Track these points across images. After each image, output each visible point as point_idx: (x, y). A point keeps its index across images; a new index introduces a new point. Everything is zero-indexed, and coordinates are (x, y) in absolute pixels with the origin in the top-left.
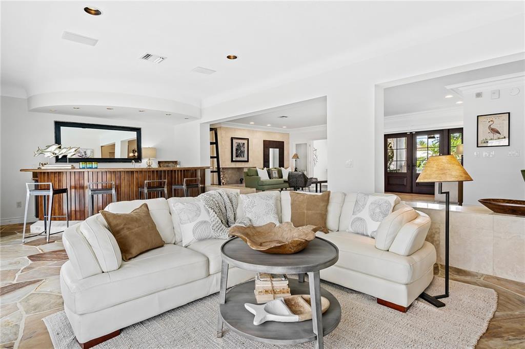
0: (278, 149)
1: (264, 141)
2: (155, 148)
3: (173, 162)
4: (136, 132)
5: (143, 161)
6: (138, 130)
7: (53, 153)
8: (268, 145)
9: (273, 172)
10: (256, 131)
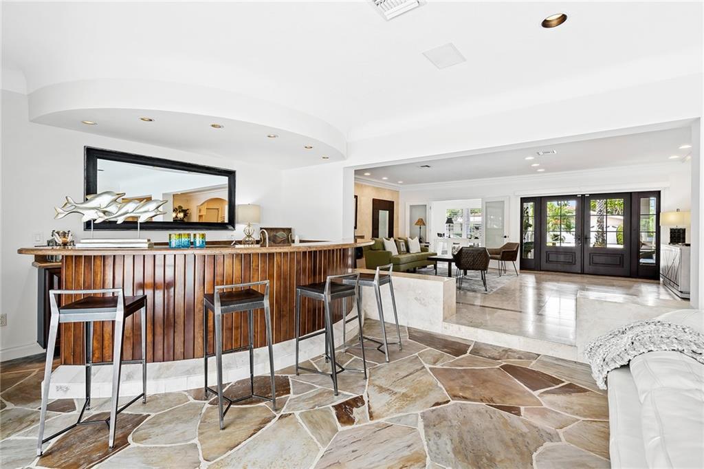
0: (388, 212)
1: (373, 200)
2: (259, 206)
3: (283, 230)
4: (227, 178)
5: (237, 226)
6: (231, 174)
7: (104, 212)
8: (378, 205)
9: (401, 244)
10: (365, 186)
